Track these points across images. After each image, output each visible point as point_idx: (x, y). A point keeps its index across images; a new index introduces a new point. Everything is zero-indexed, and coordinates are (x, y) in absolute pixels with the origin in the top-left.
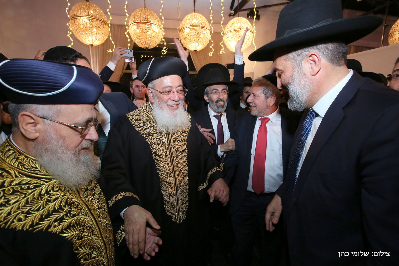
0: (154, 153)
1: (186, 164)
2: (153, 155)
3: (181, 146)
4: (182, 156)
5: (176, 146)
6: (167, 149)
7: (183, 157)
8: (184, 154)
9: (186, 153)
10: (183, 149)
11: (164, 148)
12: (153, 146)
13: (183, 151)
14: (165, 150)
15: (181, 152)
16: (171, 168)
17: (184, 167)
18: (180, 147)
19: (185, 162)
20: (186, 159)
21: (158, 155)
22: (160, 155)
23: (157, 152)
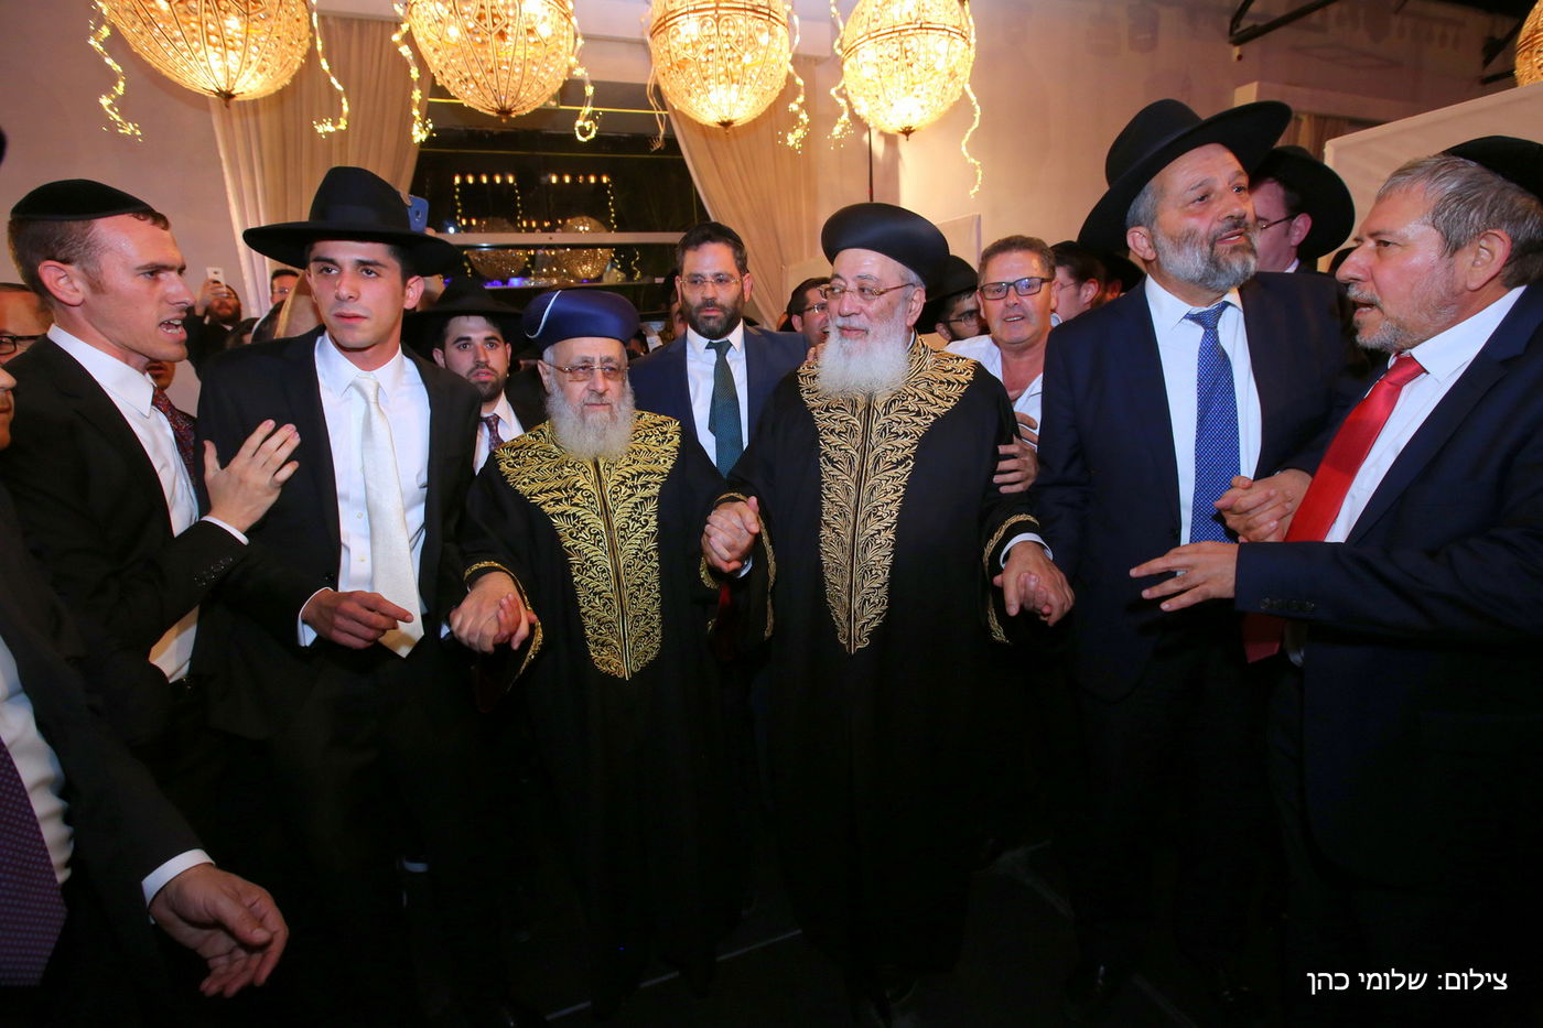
0: (825, 454)
1: (899, 497)
2: (821, 460)
3: (898, 448)
4: (892, 473)
5: (880, 445)
6: (857, 451)
7: (893, 478)
8: (900, 470)
9: (907, 469)
10: (900, 455)
11: (851, 446)
12: (825, 437)
13: (899, 463)
14: (854, 453)
15: (893, 463)
16: (853, 497)
17: (887, 504)
18: (892, 451)
19: (896, 491)
20: (904, 486)
21: (831, 461)
22: (836, 462)
23: (832, 453)
